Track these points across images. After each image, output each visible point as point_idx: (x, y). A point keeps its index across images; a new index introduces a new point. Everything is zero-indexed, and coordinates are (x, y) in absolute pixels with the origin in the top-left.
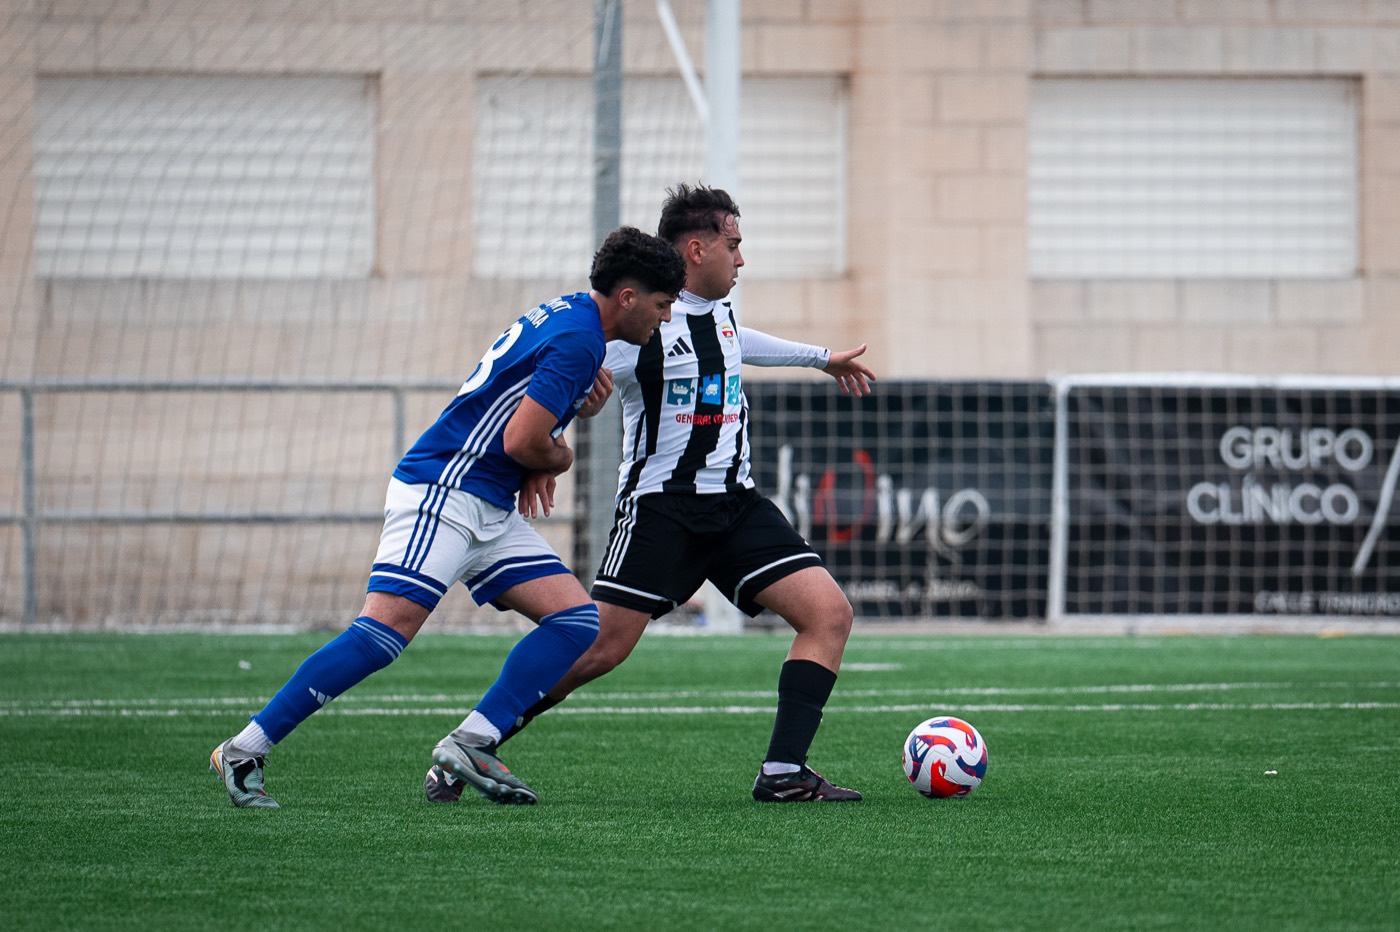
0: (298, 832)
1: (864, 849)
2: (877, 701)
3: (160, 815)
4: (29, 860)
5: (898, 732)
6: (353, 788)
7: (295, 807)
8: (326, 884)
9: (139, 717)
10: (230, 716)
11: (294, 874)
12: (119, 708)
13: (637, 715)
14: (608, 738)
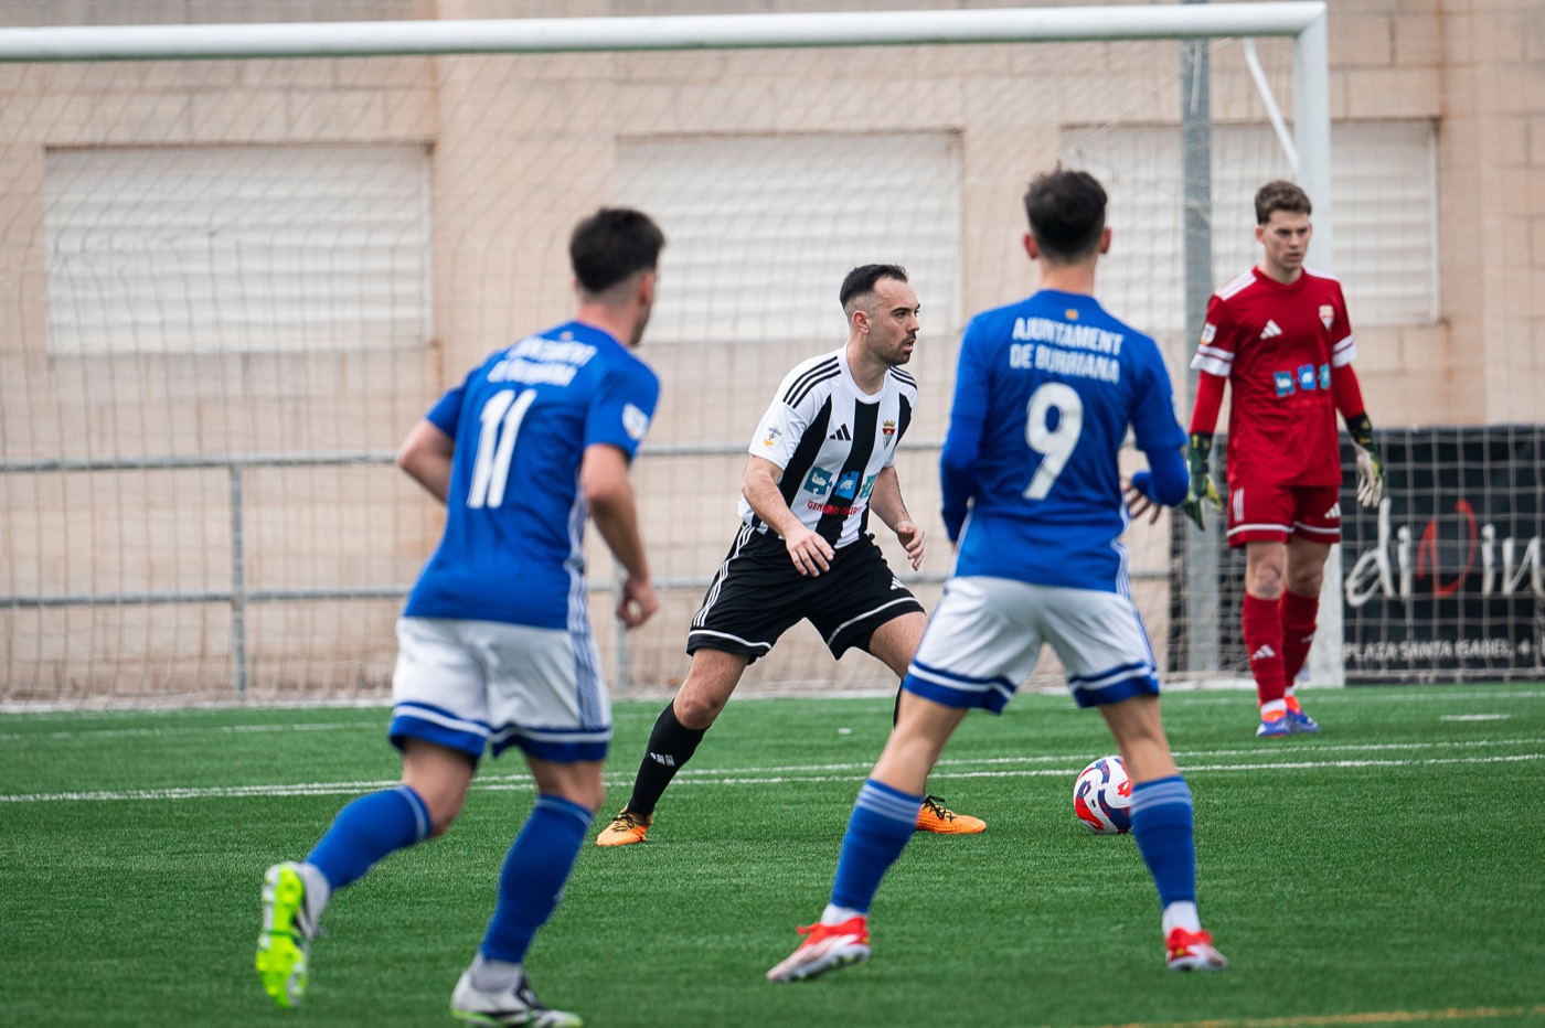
0: (914, 898)
1: (1489, 902)
2: (1488, 751)
3: (773, 884)
4: (644, 932)
5: (1513, 783)
6: (965, 852)
7: (909, 872)
8: (946, 949)
9: (742, 784)
10: (834, 782)
11: (913, 940)
12: (721, 778)
13: (1247, 771)
14: (1219, 795)
